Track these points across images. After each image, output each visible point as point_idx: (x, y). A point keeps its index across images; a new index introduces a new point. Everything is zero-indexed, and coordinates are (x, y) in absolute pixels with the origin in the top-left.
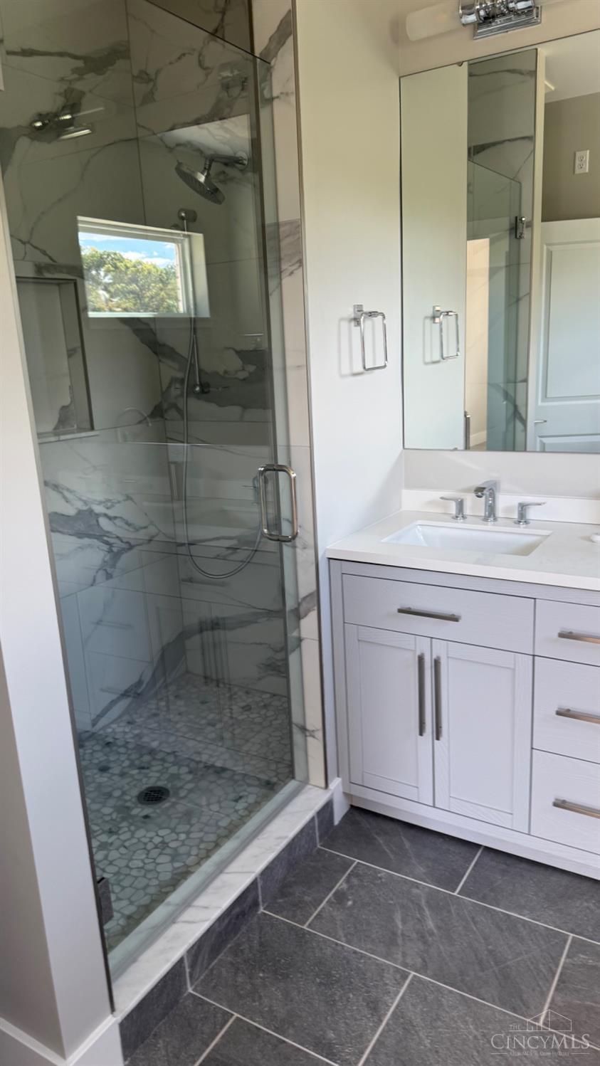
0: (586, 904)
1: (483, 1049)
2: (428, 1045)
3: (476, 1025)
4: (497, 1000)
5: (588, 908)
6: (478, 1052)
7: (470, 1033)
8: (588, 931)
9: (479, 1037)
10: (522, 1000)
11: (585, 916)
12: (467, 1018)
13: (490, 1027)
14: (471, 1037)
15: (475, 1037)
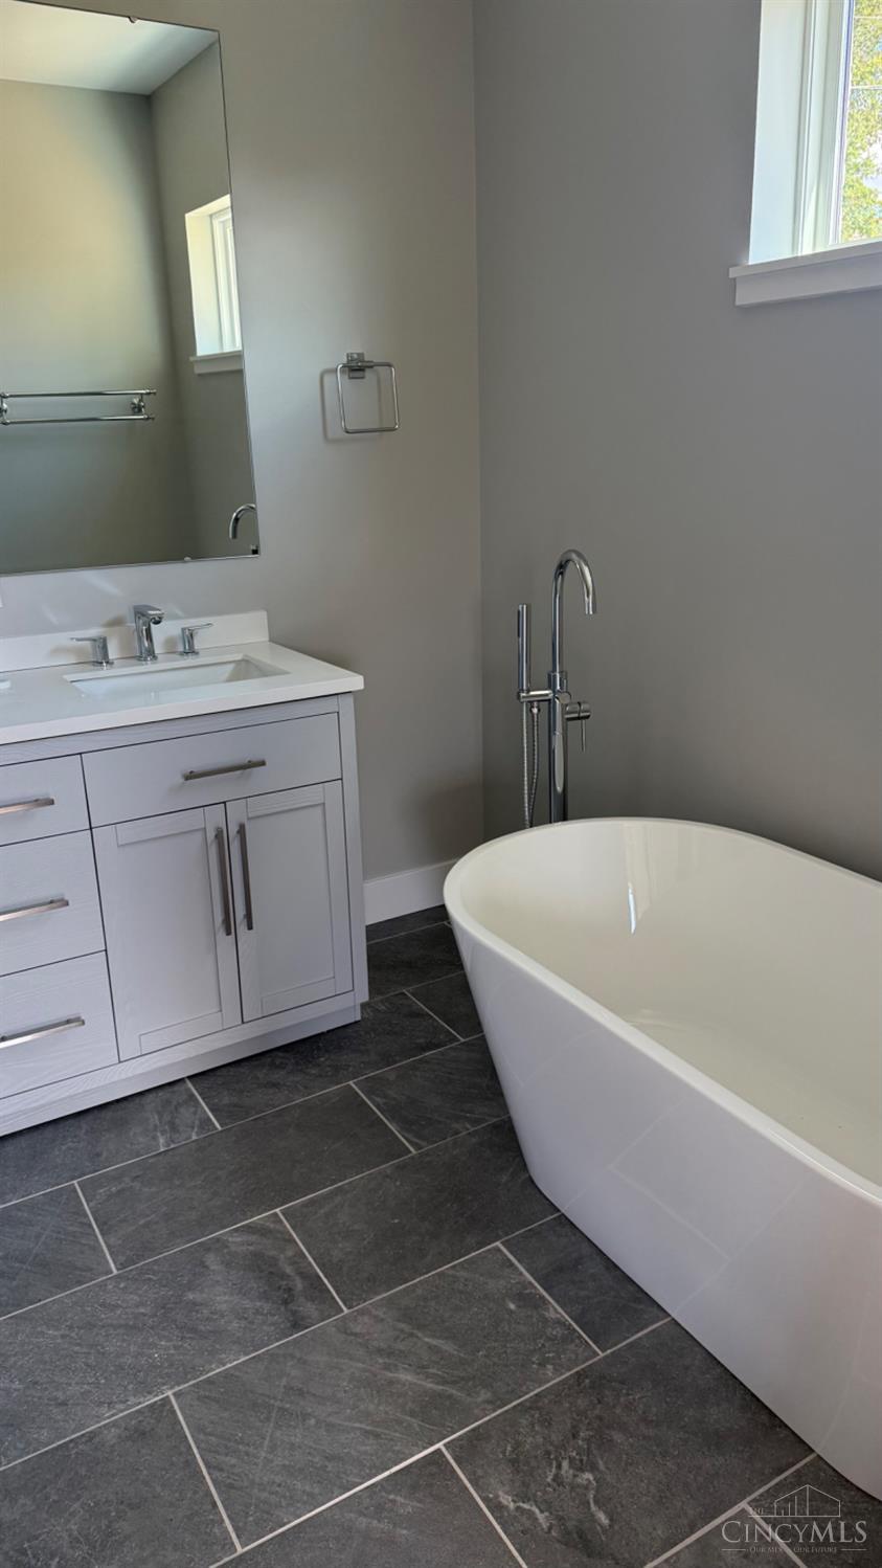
0: (64, 1148)
1: (80, 1338)
2: (21, 1386)
3: (53, 1326)
4: (54, 1290)
5: (69, 1148)
6: (79, 1345)
7: (55, 1337)
8: (88, 1167)
9: (67, 1333)
10: (81, 1270)
11: (73, 1157)
12: (39, 1329)
13: (69, 1316)
14: (59, 1341)
15: (63, 1336)
